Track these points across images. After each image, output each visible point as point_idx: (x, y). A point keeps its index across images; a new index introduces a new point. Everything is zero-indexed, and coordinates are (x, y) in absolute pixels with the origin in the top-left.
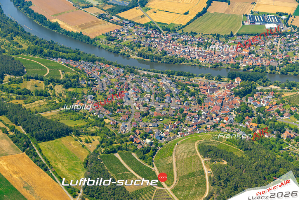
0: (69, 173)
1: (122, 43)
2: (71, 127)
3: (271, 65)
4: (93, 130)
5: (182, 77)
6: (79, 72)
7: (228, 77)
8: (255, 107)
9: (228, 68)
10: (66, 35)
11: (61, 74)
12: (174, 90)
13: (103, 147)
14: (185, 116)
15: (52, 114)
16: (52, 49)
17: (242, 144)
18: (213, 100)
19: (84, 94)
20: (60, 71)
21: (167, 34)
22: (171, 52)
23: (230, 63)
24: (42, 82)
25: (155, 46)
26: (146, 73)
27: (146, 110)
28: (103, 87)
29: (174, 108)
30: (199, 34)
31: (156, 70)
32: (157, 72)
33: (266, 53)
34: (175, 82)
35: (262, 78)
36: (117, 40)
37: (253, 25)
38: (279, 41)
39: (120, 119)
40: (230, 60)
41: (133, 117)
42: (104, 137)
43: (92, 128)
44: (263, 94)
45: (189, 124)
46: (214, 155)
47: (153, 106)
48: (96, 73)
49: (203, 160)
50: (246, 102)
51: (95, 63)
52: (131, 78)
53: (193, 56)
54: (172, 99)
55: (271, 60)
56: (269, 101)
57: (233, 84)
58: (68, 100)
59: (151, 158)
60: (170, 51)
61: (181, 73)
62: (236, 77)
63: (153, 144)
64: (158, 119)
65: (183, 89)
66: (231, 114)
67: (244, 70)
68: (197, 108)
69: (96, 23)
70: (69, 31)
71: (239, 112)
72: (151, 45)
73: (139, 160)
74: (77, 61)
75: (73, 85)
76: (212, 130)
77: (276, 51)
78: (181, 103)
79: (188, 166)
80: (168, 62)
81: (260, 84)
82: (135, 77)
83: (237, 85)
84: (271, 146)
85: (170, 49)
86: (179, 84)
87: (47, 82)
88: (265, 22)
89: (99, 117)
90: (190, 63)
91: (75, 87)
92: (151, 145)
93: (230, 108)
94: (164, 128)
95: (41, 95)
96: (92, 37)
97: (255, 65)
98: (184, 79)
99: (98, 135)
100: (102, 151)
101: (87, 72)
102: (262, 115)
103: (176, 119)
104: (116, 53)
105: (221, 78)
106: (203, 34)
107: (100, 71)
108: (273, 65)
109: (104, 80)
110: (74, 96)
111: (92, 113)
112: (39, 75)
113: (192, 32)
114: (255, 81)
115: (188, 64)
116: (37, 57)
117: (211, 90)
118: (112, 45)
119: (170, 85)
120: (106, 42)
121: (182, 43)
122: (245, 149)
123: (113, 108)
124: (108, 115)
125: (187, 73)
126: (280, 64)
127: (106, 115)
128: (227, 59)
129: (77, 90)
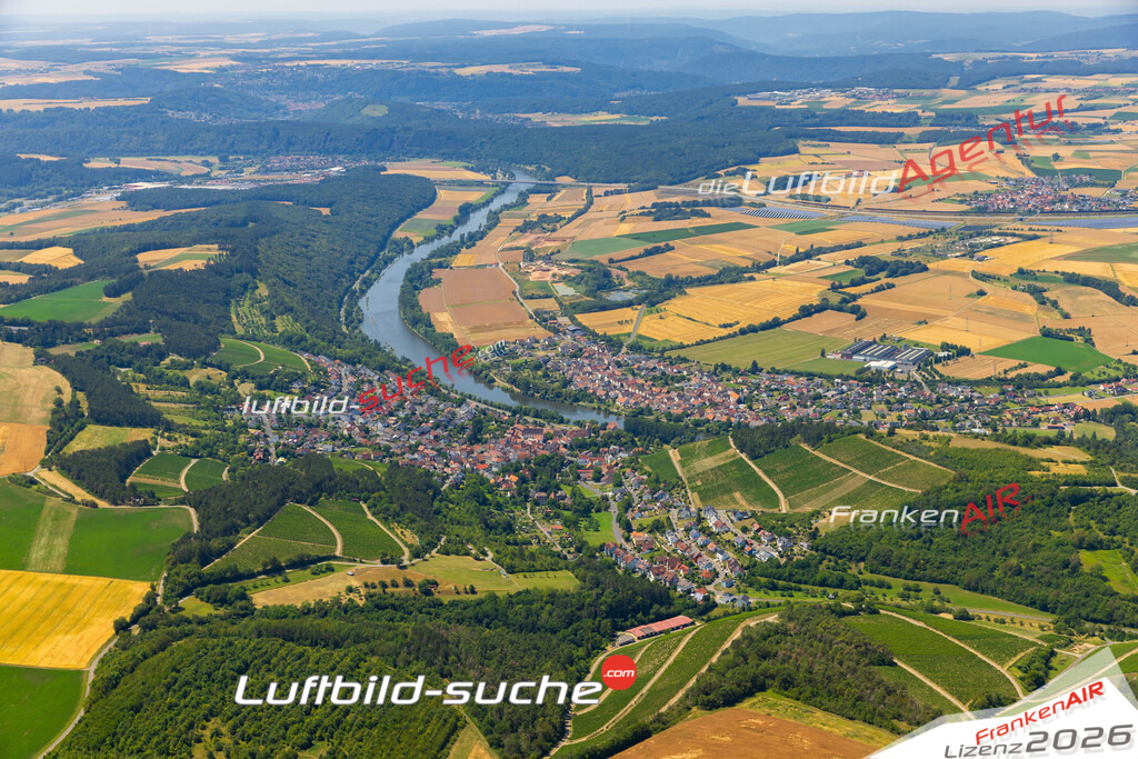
18: (507, 444)
21: (623, 355)
30: (693, 361)
33: (777, 405)
35: (682, 436)
53: (613, 393)
72: (559, 369)
77: (807, 406)
90: (595, 405)
101: (332, 375)
106: (702, 362)
113: (678, 358)
121: (632, 373)
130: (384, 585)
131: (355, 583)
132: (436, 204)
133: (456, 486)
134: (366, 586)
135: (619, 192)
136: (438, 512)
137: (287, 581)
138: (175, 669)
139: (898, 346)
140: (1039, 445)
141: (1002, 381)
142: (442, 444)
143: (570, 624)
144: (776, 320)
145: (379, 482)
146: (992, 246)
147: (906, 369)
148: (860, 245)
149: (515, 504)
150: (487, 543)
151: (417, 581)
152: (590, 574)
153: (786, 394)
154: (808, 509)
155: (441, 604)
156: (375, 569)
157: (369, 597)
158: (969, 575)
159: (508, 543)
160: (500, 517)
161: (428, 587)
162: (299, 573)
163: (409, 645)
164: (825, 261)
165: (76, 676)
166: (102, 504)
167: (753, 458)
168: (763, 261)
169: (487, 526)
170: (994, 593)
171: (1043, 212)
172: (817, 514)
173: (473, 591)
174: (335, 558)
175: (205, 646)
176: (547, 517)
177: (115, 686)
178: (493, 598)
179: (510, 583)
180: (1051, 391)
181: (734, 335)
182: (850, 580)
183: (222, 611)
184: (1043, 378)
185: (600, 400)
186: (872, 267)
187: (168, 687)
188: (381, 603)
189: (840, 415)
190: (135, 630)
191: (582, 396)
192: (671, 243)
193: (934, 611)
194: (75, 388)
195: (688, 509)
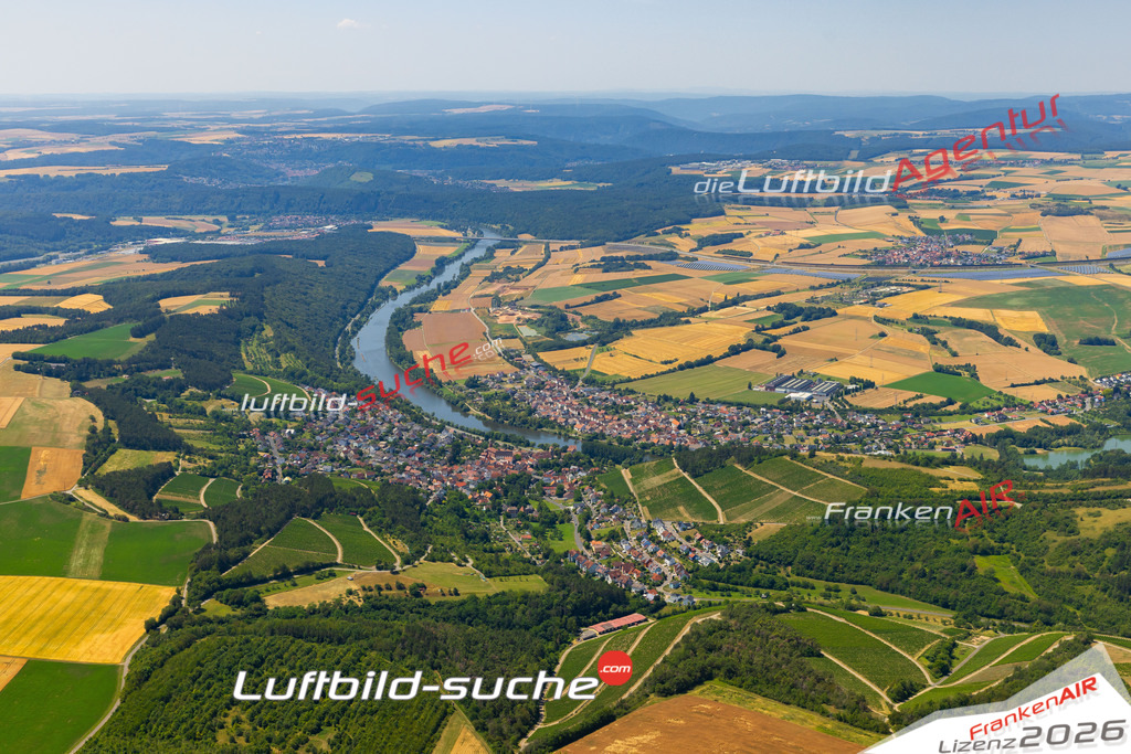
22: (543, 412)
23: (623, 436)
30: (639, 393)
36: (481, 388)
53: (571, 420)
72: (525, 399)
106: (647, 394)
113: (626, 390)
118: (462, 393)
120: (459, 388)
130: (380, 589)
131: (354, 587)
132: (416, 257)
133: (439, 501)
134: (364, 589)
135: (573, 248)
136: (424, 524)
137: (295, 585)
138: (199, 664)
139: (813, 379)
140: (938, 466)
141: (902, 410)
142: (426, 465)
143: (540, 621)
144: (709, 357)
145: (373, 498)
146: (891, 295)
147: (820, 399)
148: (778, 293)
149: (490, 516)
150: (467, 551)
151: (408, 584)
152: (558, 578)
153: (719, 421)
154: (742, 520)
155: (429, 605)
156: (371, 574)
157: (367, 598)
158: (881, 577)
159: (485, 551)
160: (476, 528)
161: (418, 590)
162: (306, 578)
163: (403, 641)
164: (749, 307)
165: (112, 670)
166: (133, 518)
167: (694, 476)
168: (697, 307)
169: (467, 535)
170: (902, 593)
171: (932, 266)
172: (750, 525)
173: (457, 593)
174: (337, 565)
175: (225, 643)
176: (518, 528)
177: (147, 679)
178: (474, 599)
179: (489, 586)
180: (943, 418)
181: (674, 370)
182: (779, 582)
183: (239, 612)
184: (937, 407)
185: (560, 426)
186: (789, 312)
187: (194, 680)
188: (377, 604)
189: (766, 439)
190: (164, 629)
191: (546, 422)
192: (618, 292)
193: (853, 608)
194: (107, 418)
195: (639, 520)
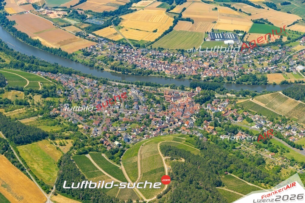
0: (44, 172)
1: (97, 58)
2: (47, 132)
3: (228, 75)
4: (67, 134)
5: (149, 87)
6: (57, 83)
7: (191, 87)
8: (213, 112)
9: (190, 79)
10: (46, 51)
11: (40, 86)
12: (142, 99)
13: (76, 149)
14: (151, 121)
15: (30, 121)
16: (33, 63)
17: (199, 144)
18: (176, 107)
19: (60, 103)
20: (39, 83)
21: (138, 50)
22: (141, 66)
23: (192, 74)
24: (22, 92)
25: (126, 60)
26: (117, 84)
27: (116, 116)
28: (78, 96)
29: (141, 114)
30: (166, 49)
31: (126, 81)
32: (128, 83)
33: (224, 65)
34: (143, 91)
35: (220, 87)
36: (92, 55)
37: (214, 41)
38: (236, 55)
39: (92, 124)
40: (192, 71)
41: (104, 123)
42: (77, 140)
43: (67, 133)
44: (220, 101)
45: (154, 127)
46: (173, 154)
47: (123, 112)
48: (72, 85)
49: (164, 159)
50: (205, 108)
51: (72, 76)
52: (104, 88)
53: (159, 69)
54: (139, 106)
55: (228, 71)
56: (225, 107)
57: (194, 93)
58: (46, 108)
59: (118, 157)
60: (139, 64)
61: (149, 83)
62: (197, 86)
63: (121, 146)
64: (126, 124)
65: (149, 98)
66: (191, 119)
67: (205, 80)
68: (161, 113)
69: (73, 40)
70: (49, 48)
71: (199, 117)
72: (123, 59)
73: (108, 160)
74: (55, 74)
75: (50, 95)
76: (174, 132)
77: (233, 64)
78: (147, 109)
79: (151, 164)
80: (138, 74)
81: (218, 93)
82: (108, 87)
83: (198, 93)
84: (225, 146)
85: (139, 62)
86: (146, 93)
87: (27, 93)
88: (224, 38)
89: (73, 123)
90: (157, 75)
91: (52, 97)
92: (119, 147)
93: (191, 114)
94: (131, 131)
95: (21, 104)
96: (70, 52)
97: (214, 76)
98: (151, 89)
99: (71, 138)
100: (75, 153)
101: (63, 83)
102: (218, 119)
103: (142, 123)
104: (91, 66)
105: (184, 88)
106: (170, 49)
107: (75, 82)
108: (229, 76)
109: (79, 90)
110: (51, 105)
111: (67, 120)
112: (20, 86)
113: (159, 48)
114: (214, 90)
115: (155, 75)
116: (19, 70)
117: (174, 98)
118: (88, 60)
119: (138, 94)
120: (82, 57)
121: (151, 57)
122: (202, 148)
123: (86, 115)
124: (82, 121)
125: (154, 83)
126: (236, 75)
127: (79, 121)
128: (189, 71)
129: (54, 99)
144: (170, 27)
181: (163, 35)
